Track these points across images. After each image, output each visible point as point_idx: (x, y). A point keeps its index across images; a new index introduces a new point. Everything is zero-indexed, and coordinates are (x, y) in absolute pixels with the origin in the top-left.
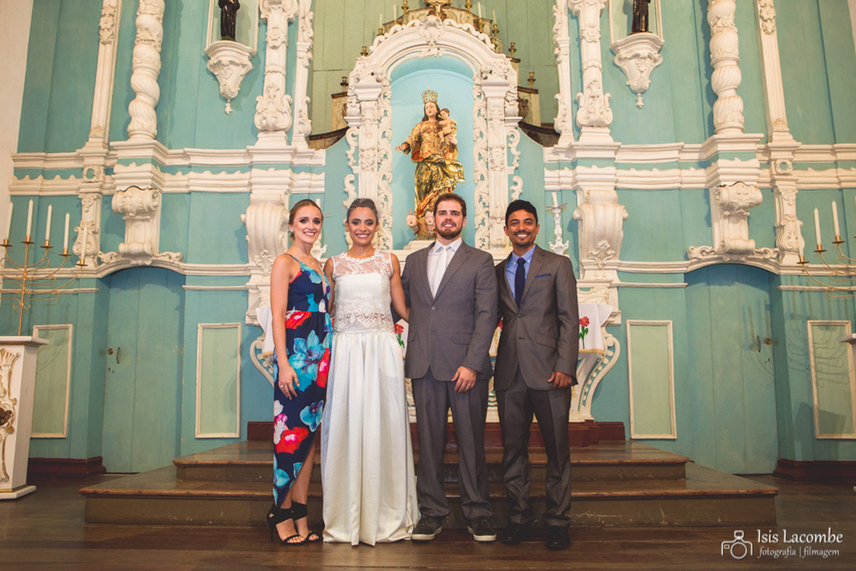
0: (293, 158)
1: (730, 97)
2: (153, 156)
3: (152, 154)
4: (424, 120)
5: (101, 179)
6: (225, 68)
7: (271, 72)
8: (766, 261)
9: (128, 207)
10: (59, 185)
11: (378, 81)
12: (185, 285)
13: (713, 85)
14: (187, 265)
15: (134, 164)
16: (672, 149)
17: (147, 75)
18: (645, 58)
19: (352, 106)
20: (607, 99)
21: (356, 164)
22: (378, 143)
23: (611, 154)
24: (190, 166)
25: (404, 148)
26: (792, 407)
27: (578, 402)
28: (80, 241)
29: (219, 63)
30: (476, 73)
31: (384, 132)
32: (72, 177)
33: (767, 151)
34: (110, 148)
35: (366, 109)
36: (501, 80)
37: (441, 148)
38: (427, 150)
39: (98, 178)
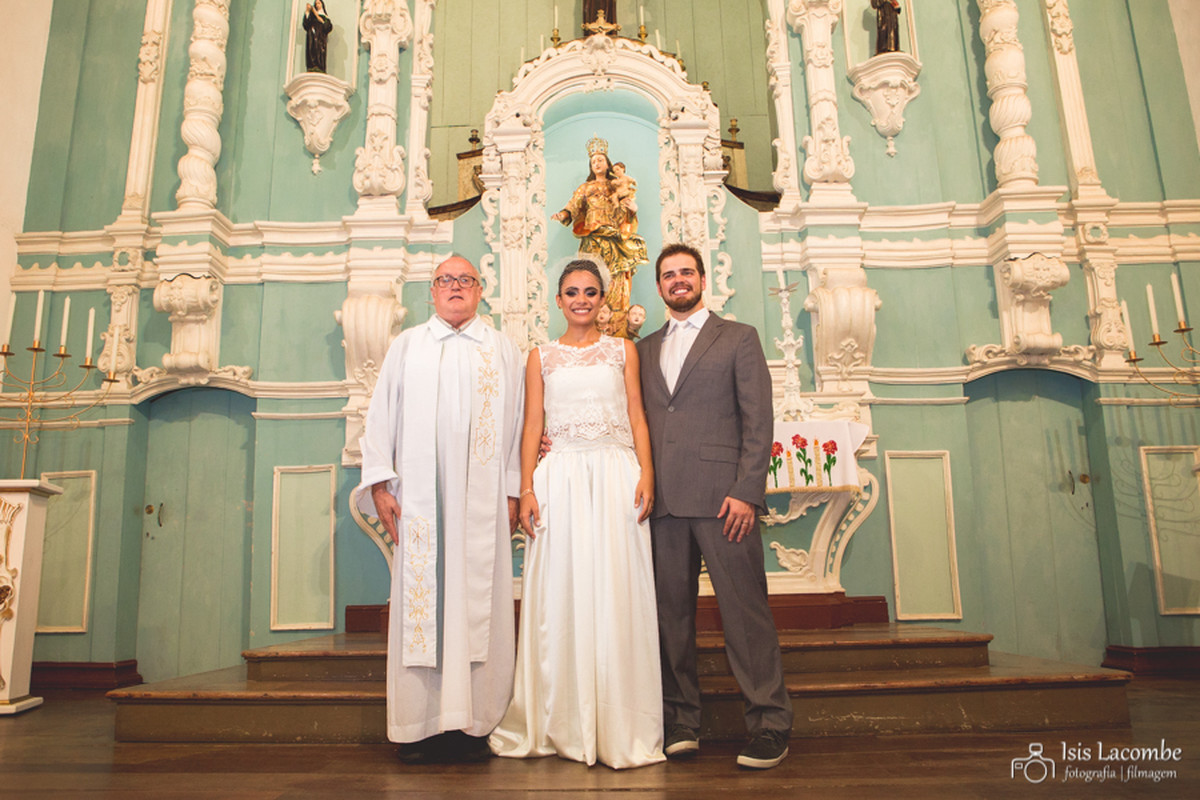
0: (408, 232)
1: (1017, 138)
2: (212, 232)
3: (210, 229)
4: (589, 180)
5: (139, 267)
6: (313, 111)
7: (376, 115)
8: (1077, 364)
9: (176, 302)
10: (80, 275)
11: (525, 125)
12: (255, 411)
13: (992, 123)
14: (258, 383)
15: (185, 242)
16: (939, 211)
17: (203, 121)
18: (896, 88)
19: (490, 160)
20: (845, 145)
21: (496, 240)
22: (527, 210)
23: (854, 219)
24: (262, 247)
25: (563, 216)
26: (1125, 570)
27: (823, 565)
28: (108, 353)
29: (305, 103)
30: (662, 112)
31: (535, 195)
32: (98, 264)
33: (1071, 212)
34: (151, 222)
35: (509, 163)
36: (699, 120)
37: (615, 216)
38: (594, 220)
39: (134, 265)
